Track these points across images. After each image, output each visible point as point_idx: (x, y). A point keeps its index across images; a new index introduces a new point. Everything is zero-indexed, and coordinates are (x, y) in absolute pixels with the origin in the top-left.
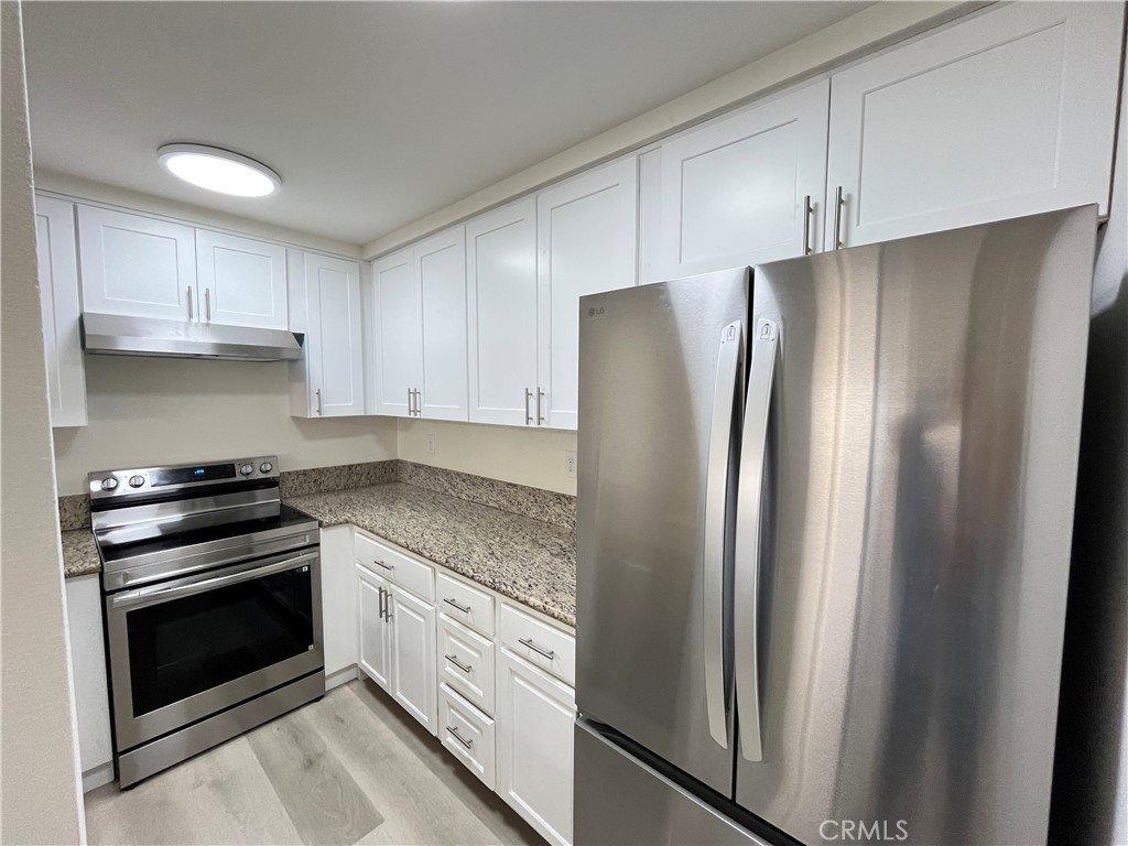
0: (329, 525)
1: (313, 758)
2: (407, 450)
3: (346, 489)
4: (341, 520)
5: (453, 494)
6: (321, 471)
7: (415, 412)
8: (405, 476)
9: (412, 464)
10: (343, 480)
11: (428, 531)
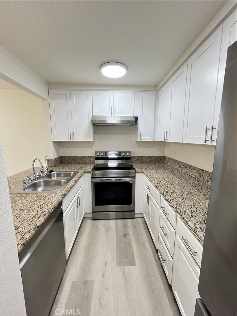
0: (138, 172)
1: (126, 234)
2: (168, 153)
3: (148, 163)
4: (141, 171)
5: (180, 169)
6: (142, 157)
7: (166, 139)
8: (166, 161)
9: (169, 158)
10: (148, 160)
11: (163, 180)
